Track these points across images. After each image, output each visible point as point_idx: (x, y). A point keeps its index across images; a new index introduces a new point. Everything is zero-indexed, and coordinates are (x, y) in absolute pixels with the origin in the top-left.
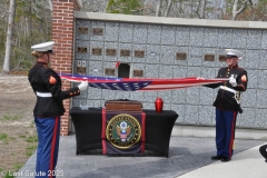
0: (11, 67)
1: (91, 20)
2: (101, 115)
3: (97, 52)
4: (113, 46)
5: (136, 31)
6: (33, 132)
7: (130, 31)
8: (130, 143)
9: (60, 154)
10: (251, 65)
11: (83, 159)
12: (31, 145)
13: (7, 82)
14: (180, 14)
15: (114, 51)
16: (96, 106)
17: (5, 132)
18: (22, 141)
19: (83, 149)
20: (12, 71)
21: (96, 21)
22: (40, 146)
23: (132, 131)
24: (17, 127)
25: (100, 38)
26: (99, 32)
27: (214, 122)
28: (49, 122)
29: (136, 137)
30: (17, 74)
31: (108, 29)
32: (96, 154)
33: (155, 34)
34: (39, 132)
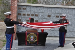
1: (22, 5)
3: (24, 15)
4: (29, 13)
7: (34, 9)
8: (34, 42)
9: (13, 45)
10: (70, 19)
11: (20, 47)
12: (4, 43)
14: (49, 3)
16: (24, 31)
18: (1, 42)
22: (7, 43)
25: (25, 11)
27: (59, 36)
28: (10, 36)
29: (36, 40)
31: (27, 8)
33: (41, 10)
34: (7, 38)
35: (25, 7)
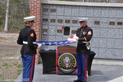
0: (9, 29)
1: (50, 5)
2: (55, 53)
3: (53, 21)
4: (61, 18)
5: (73, 10)
6: (20, 62)
7: (70, 10)
8: (71, 68)
9: (35, 73)
11: (46, 76)
12: (20, 69)
13: (6, 37)
15: (62, 20)
16: (53, 49)
17: (6, 62)
18: (15, 67)
19: (46, 71)
20: (9, 31)
21: (52, 5)
24: (12, 60)
25: (54, 13)
26: (54, 11)
29: (74, 65)
30: (11, 32)
31: (59, 9)
33: (83, 12)
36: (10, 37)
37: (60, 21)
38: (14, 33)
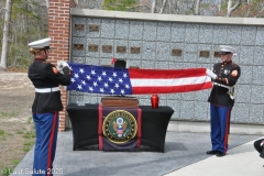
0: (8, 64)
1: (87, 17)
2: (97, 111)
3: (94, 48)
4: (110, 43)
5: (132, 27)
6: (30, 127)
7: (126, 28)
8: (127, 139)
10: (246, 61)
11: (80, 154)
12: (28, 141)
13: (4, 79)
14: (176, 10)
15: (110, 48)
16: (93, 103)
17: (3, 128)
18: (19, 137)
19: (79, 145)
20: (9, 67)
21: (92, 18)
22: (38, 142)
23: (128, 126)
24: (14, 123)
25: (96, 34)
26: (96, 29)
27: (209, 118)
29: (133, 132)
30: (14, 71)
31: (104, 26)
32: (93, 149)
33: (151, 32)
34: (37, 127)
35: (96, 23)
36: (11, 79)
37: (108, 49)
38: (19, 71)
